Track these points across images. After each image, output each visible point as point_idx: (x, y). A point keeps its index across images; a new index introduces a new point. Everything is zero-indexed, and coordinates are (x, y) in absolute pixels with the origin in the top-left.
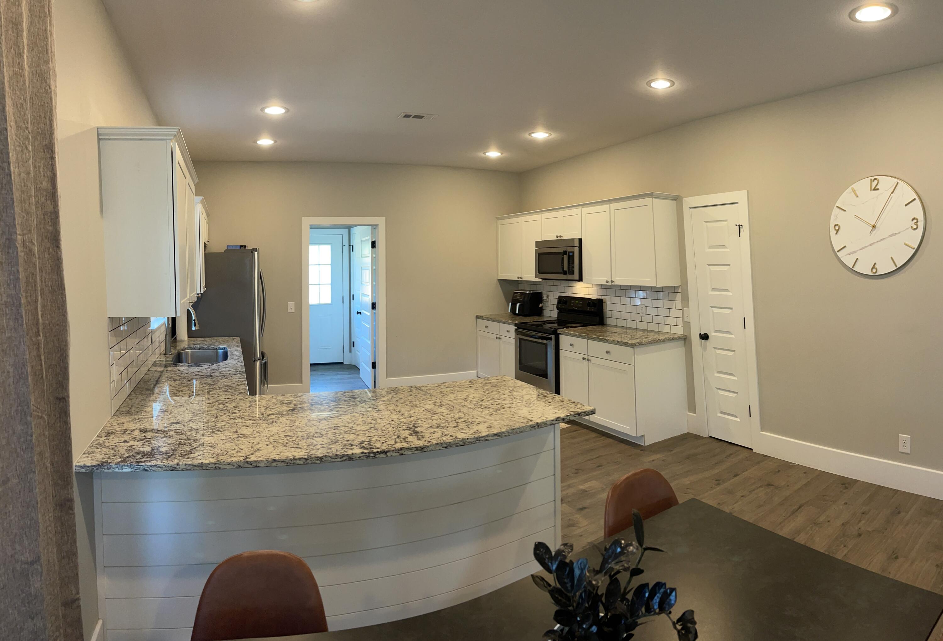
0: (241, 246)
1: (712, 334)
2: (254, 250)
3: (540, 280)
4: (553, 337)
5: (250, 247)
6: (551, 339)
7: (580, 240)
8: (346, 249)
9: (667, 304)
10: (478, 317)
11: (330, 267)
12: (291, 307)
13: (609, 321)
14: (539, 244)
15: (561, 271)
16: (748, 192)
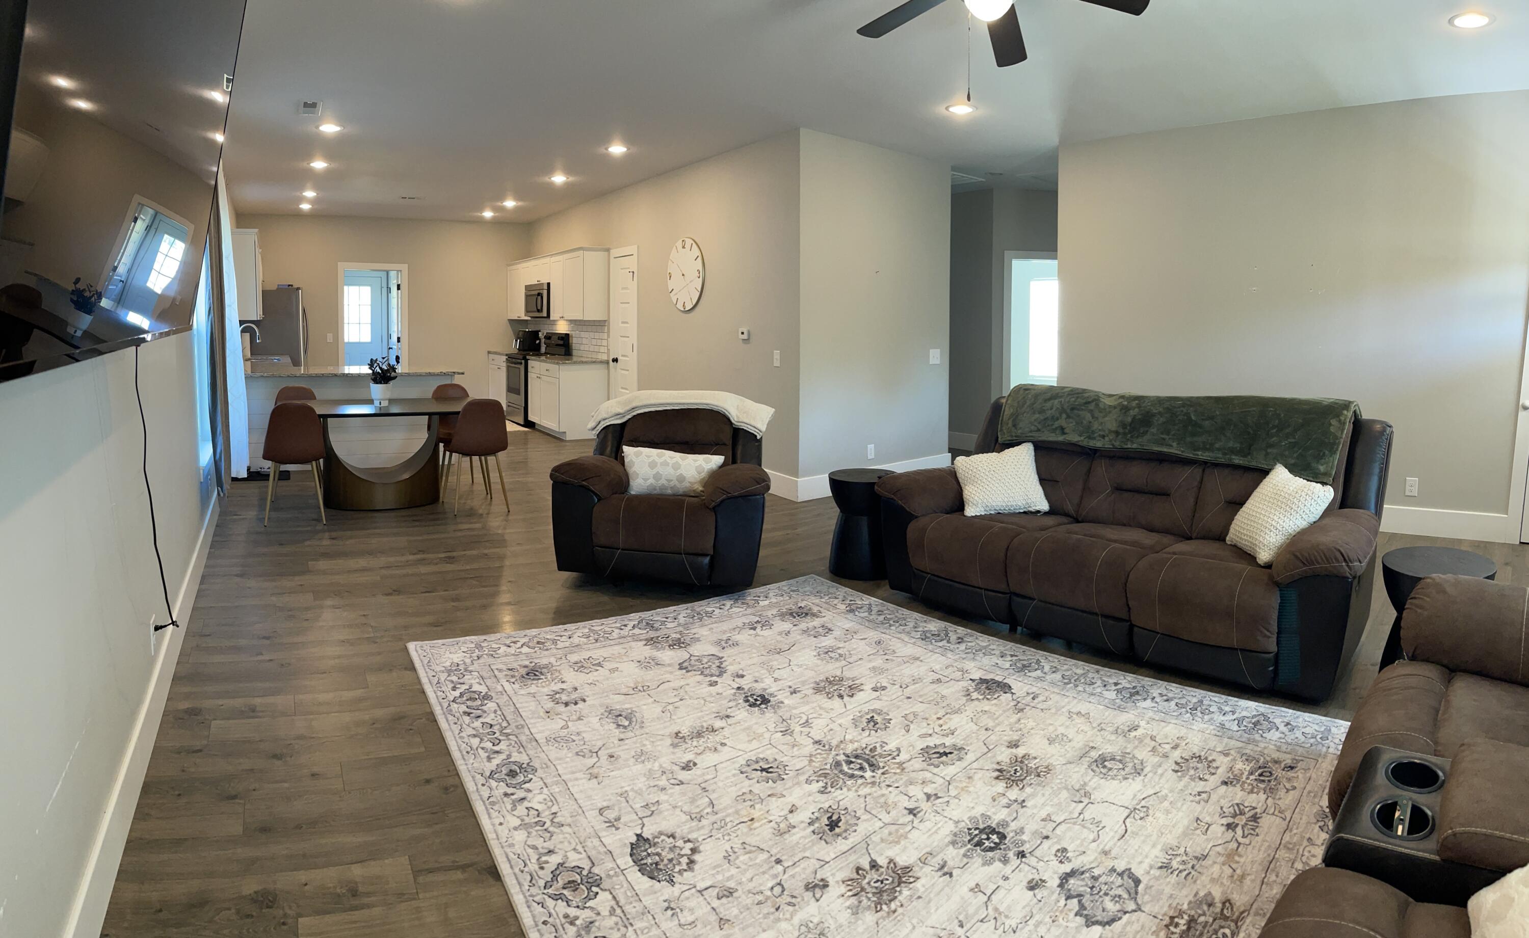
0: (289, 285)
1: (620, 358)
2: (298, 289)
3: (529, 318)
4: (523, 361)
5: (295, 286)
6: (521, 363)
7: (549, 284)
8: (385, 290)
9: (597, 335)
10: (489, 352)
11: (370, 307)
12: (330, 338)
13: (574, 353)
14: (526, 287)
15: (536, 310)
16: (638, 247)
